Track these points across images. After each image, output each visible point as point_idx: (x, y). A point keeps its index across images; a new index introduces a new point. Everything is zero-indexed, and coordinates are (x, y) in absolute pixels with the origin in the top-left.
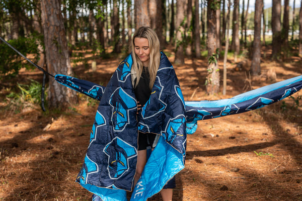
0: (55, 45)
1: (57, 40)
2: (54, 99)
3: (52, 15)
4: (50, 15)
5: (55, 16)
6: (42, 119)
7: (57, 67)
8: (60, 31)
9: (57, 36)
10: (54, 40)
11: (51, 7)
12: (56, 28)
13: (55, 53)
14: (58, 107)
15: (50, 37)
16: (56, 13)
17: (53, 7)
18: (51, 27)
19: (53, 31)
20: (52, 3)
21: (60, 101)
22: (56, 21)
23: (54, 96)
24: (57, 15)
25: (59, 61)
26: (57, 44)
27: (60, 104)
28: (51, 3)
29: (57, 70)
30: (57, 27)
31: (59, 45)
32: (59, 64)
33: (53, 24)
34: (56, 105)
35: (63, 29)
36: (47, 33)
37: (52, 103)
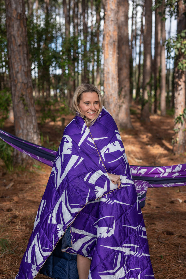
0: (21, 102)
1: (24, 97)
2: (19, 156)
3: (20, 72)
4: (18, 72)
5: (23, 73)
6: (6, 176)
7: (23, 124)
8: (27, 88)
9: (24, 93)
10: (21, 97)
11: (19, 64)
12: (23, 85)
13: (22, 111)
14: (22, 164)
15: (17, 94)
16: (24, 71)
17: (21, 64)
18: (19, 84)
19: (21, 88)
20: (21, 60)
21: (26, 158)
22: (24, 78)
23: (19, 153)
24: (25, 72)
25: (25, 118)
26: (24, 100)
27: (25, 161)
28: (19, 60)
29: (24, 127)
30: (25, 84)
31: (25, 102)
32: (25, 121)
33: (21, 81)
34: (21, 162)
35: (31, 86)
36: (15, 90)
37: (17, 159)
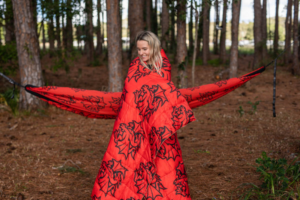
0: (26, 51)
1: (28, 46)
2: (25, 102)
3: (24, 23)
4: (22, 23)
5: (26, 24)
6: (12, 120)
7: (28, 72)
8: (31, 38)
9: (28, 43)
10: (25, 47)
11: (23, 16)
12: (27, 35)
13: (26, 59)
14: (28, 109)
15: (21, 44)
16: (27, 22)
17: (24, 16)
18: (23, 35)
19: (24, 38)
20: (24, 12)
21: (31, 104)
22: (27, 28)
23: (24, 98)
24: (28, 23)
25: (30, 66)
26: (28, 50)
27: (30, 106)
28: (22, 12)
29: (28, 75)
30: (28, 34)
31: (29, 51)
32: (29, 69)
33: (24, 31)
34: (26, 107)
35: (34, 37)
36: (19, 40)
37: (22, 105)
